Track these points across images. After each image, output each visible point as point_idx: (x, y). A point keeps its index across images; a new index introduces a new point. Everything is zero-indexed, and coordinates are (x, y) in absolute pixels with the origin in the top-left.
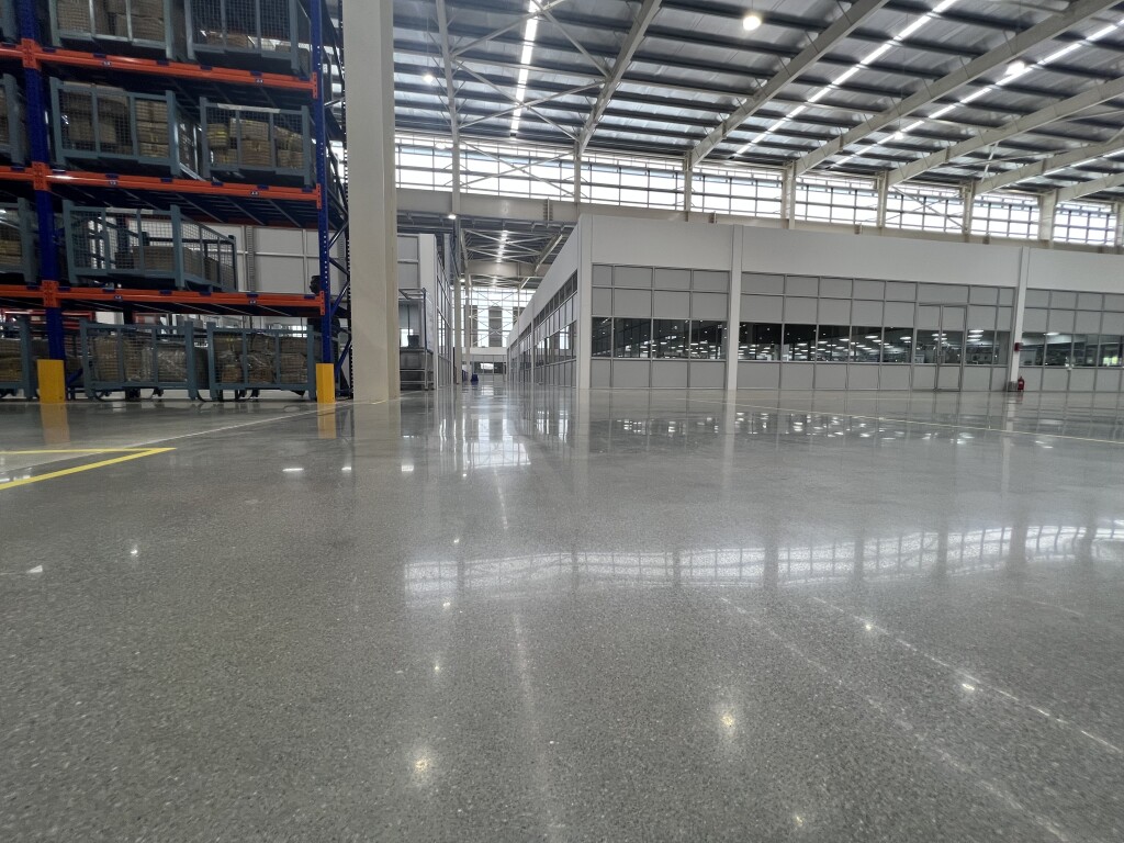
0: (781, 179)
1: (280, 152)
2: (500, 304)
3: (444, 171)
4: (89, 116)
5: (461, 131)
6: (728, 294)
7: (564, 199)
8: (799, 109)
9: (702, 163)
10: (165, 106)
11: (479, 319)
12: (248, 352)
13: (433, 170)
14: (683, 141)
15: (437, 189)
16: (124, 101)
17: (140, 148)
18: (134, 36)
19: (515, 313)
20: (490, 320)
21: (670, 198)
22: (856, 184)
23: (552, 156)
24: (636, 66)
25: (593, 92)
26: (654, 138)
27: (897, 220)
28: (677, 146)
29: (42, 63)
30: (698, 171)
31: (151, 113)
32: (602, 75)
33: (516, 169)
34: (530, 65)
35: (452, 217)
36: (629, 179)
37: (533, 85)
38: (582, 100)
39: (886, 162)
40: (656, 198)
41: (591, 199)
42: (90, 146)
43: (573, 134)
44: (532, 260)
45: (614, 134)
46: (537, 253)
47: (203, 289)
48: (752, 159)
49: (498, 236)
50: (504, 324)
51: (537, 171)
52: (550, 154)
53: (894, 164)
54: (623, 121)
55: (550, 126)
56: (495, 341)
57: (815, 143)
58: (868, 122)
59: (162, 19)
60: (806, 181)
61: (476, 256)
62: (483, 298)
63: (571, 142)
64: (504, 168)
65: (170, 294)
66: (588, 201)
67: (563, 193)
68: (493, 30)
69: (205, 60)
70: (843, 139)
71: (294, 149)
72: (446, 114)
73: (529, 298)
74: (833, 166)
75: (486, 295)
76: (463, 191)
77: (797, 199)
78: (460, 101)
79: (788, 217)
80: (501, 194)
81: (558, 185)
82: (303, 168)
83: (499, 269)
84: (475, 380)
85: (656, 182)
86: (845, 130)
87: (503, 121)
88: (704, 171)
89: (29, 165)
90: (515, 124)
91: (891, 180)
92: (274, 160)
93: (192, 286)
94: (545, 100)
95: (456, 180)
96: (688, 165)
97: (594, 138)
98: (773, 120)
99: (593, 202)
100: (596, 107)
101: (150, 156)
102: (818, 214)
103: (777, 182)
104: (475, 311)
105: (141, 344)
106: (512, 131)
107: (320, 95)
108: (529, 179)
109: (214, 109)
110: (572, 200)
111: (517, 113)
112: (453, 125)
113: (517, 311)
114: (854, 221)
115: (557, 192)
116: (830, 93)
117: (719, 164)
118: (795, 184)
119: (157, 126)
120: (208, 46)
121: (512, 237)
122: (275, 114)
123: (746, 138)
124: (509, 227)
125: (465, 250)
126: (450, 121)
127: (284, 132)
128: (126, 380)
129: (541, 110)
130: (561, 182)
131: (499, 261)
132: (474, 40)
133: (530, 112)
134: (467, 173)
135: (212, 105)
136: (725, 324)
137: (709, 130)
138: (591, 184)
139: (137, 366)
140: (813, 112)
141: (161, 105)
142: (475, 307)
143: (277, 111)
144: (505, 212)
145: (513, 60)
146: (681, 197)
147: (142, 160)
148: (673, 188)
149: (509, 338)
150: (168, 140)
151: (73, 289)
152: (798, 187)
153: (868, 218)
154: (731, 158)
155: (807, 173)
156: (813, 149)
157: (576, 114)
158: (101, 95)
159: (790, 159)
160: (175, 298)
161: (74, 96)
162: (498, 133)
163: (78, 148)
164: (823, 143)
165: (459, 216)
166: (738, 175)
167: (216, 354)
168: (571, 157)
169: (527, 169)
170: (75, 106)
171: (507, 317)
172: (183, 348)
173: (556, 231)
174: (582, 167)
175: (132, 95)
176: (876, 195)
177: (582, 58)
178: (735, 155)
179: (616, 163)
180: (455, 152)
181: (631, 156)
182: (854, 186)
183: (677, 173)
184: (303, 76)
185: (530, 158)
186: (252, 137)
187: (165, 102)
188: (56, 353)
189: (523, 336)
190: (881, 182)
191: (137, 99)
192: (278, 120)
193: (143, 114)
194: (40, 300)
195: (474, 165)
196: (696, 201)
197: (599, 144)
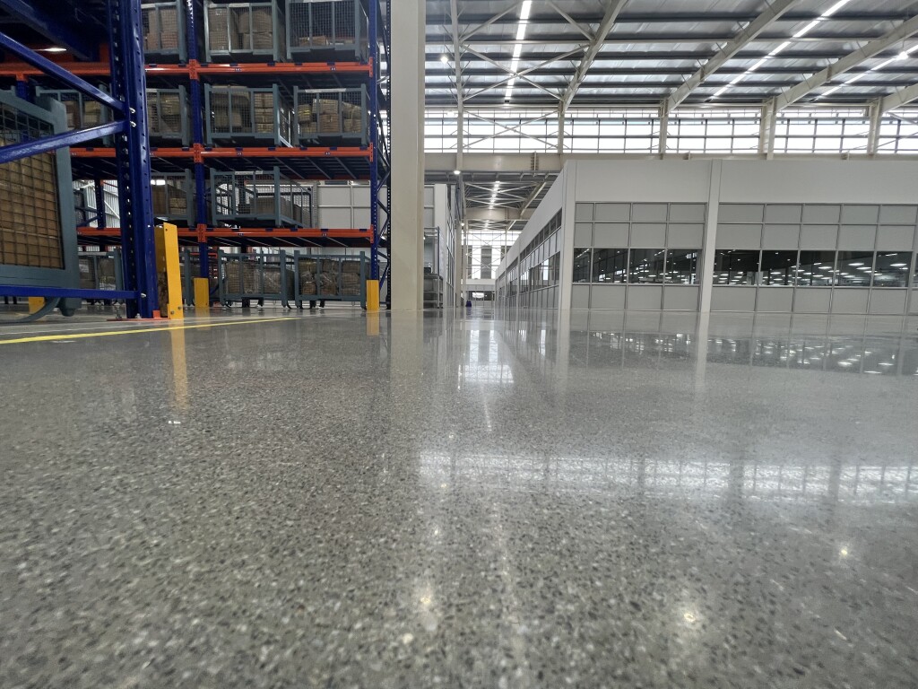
0: (759, 115)
1: (345, 120)
2: (490, 244)
3: (451, 136)
4: (226, 108)
5: (465, 103)
6: (704, 224)
7: (548, 151)
8: (784, 46)
9: (678, 108)
10: (272, 95)
11: (473, 256)
12: (321, 273)
13: (442, 137)
14: (659, 90)
15: (445, 151)
16: (247, 95)
17: (256, 128)
18: (254, 48)
19: (503, 250)
20: (482, 257)
21: (646, 143)
22: (843, 114)
23: (540, 116)
24: (619, 28)
25: (577, 56)
26: (632, 91)
27: (892, 146)
28: (654, 95)
29: (200, 74)
30: (673, 116)
31: (263, 101)
32: (588, 39)
33: (509, 129)
34: (525, 40)
35: (457, 173)
36: (606, 129)
37: (526, 56)
38: (568, 64)
39: (879, 88)
40: (631, 144)
41: (572, 149)
42: (226, 130)
43: (559, 95)
44: (518, 206)
45: (595, 91)
46: (523, 199)
47: (292, 227)
48: (730, 100)
49: (491, 187)
50: (493, 260)
51: (526, 129)
52: (537, 114)
53: (890, 89)
54: (604, 78)
55: (538, 91)
56: (486, 274)
57: (799, 77)
58: (862, 50)
59: (272, 33)
60: (786, 116)
61: (473, 205)
62: (476, 240)
63: (556, 102)
64: (499, 129)
65: (271, 230)
66: (569, 151)
67: (548, 146)
68: (493, 15)
69: (298, 58)
70: (831, 70)
71: (355, 118)
72: (454, 90)
73: (516, 238)
74: (818, 98)
75: (479, 236)
76: (465, 151)
77: (777, 133)
78: (465, 78)
79: (766, 151)
80: (496, 151)
81: (544, 140)
82: (361, 132)
83: (491, 214)
84: (469, 305)
85: (633, 129)
86: (834, 61)
87: (499, 91)
88: (680, 116)
89: (191, 146)
90: (509, 92)
91: (886, 105)
92: (341, 128)
93: (286, 225)
94: (535, 68)
95: (460, 143)
96: (663, 113)
97: (576, 96)
98: (753, 60)
99: (574, 151)
100: (580, 69)
101: (261, 133)
102: (800, 146)
103: (755, 119)
104: (470, 250)
105: (252, 268)
106: (506, 98)
107: (374, 75)
108: (519, 137)
109: (303, 94)
110: (556, 151)
111: (511, 82)
112: (460, 97)
113: (505, 249)
114: (841, 150)
115: (543, 145)
116: (818, 26)
117: (695, 108)
118: (774, 120)
119: (267, 110)
120: (300, 48)
121: (503, 187)
122: (342, 93)
123: (724, 80)
124: (501, 178)
125: (464, 199)
126: (456, 96)
127: (348, 105)
128: (244, 293)
129: (531, 78)
130: (546, 137)
131: (491, 207)
132: (478, 25)
133: (522, 80)
134: (469, 136)
135: (302, 91)
136: (700, 252)
137: (687, 77)
138: (573, 137)
139: (250, 283)
140: (797, 47)
141: (270, 95)
142: (471, 246)
143: (344, 90)
144: (497, 166)
145: (509, 38)
146: (656, 142)
147: (257, 136)
148: (649, 133)
149: (497, 271)
150: (273, 122)
151: (215, 229)
152: (779, 122)
153: (858, 146)
154: (708, 101)
155: (789, 107)
156: (797, 83)
157: (561, 78)
158: (234, 93)
159: (770, 95)
160: (276, 233)
161: (219, 96)
162: (494, 101)
163: (219, 131)
164: (808, 76)
165: (462, 172)
166: (714, 116)
167: (300, 274)
168: (555, 115)
169: (518, 129)
170: (218, 102)
171: (496, 255)
172: (279, 270)
173: (541, 179)
174: (565, 123)
175: (252, 90)
176: (868, 122)
177: (571, 27)
178: (712, 98)
179: (595, 116)
180: (460, 120)
181: (610, 108)
182: (841, 115)
183: (653, 120)
184: (363, 62)
185: (520, 120)
186: (327, 111)
187: (272, 92)
188: (204, 274)
189: (509, 269)
190: (874, 109)
191: (255, 92)
192: (346, 97)
193: (259, 104)
194: (195, 239)
195: (474, 129)
196: (671, 143)
197: (581, 101)
